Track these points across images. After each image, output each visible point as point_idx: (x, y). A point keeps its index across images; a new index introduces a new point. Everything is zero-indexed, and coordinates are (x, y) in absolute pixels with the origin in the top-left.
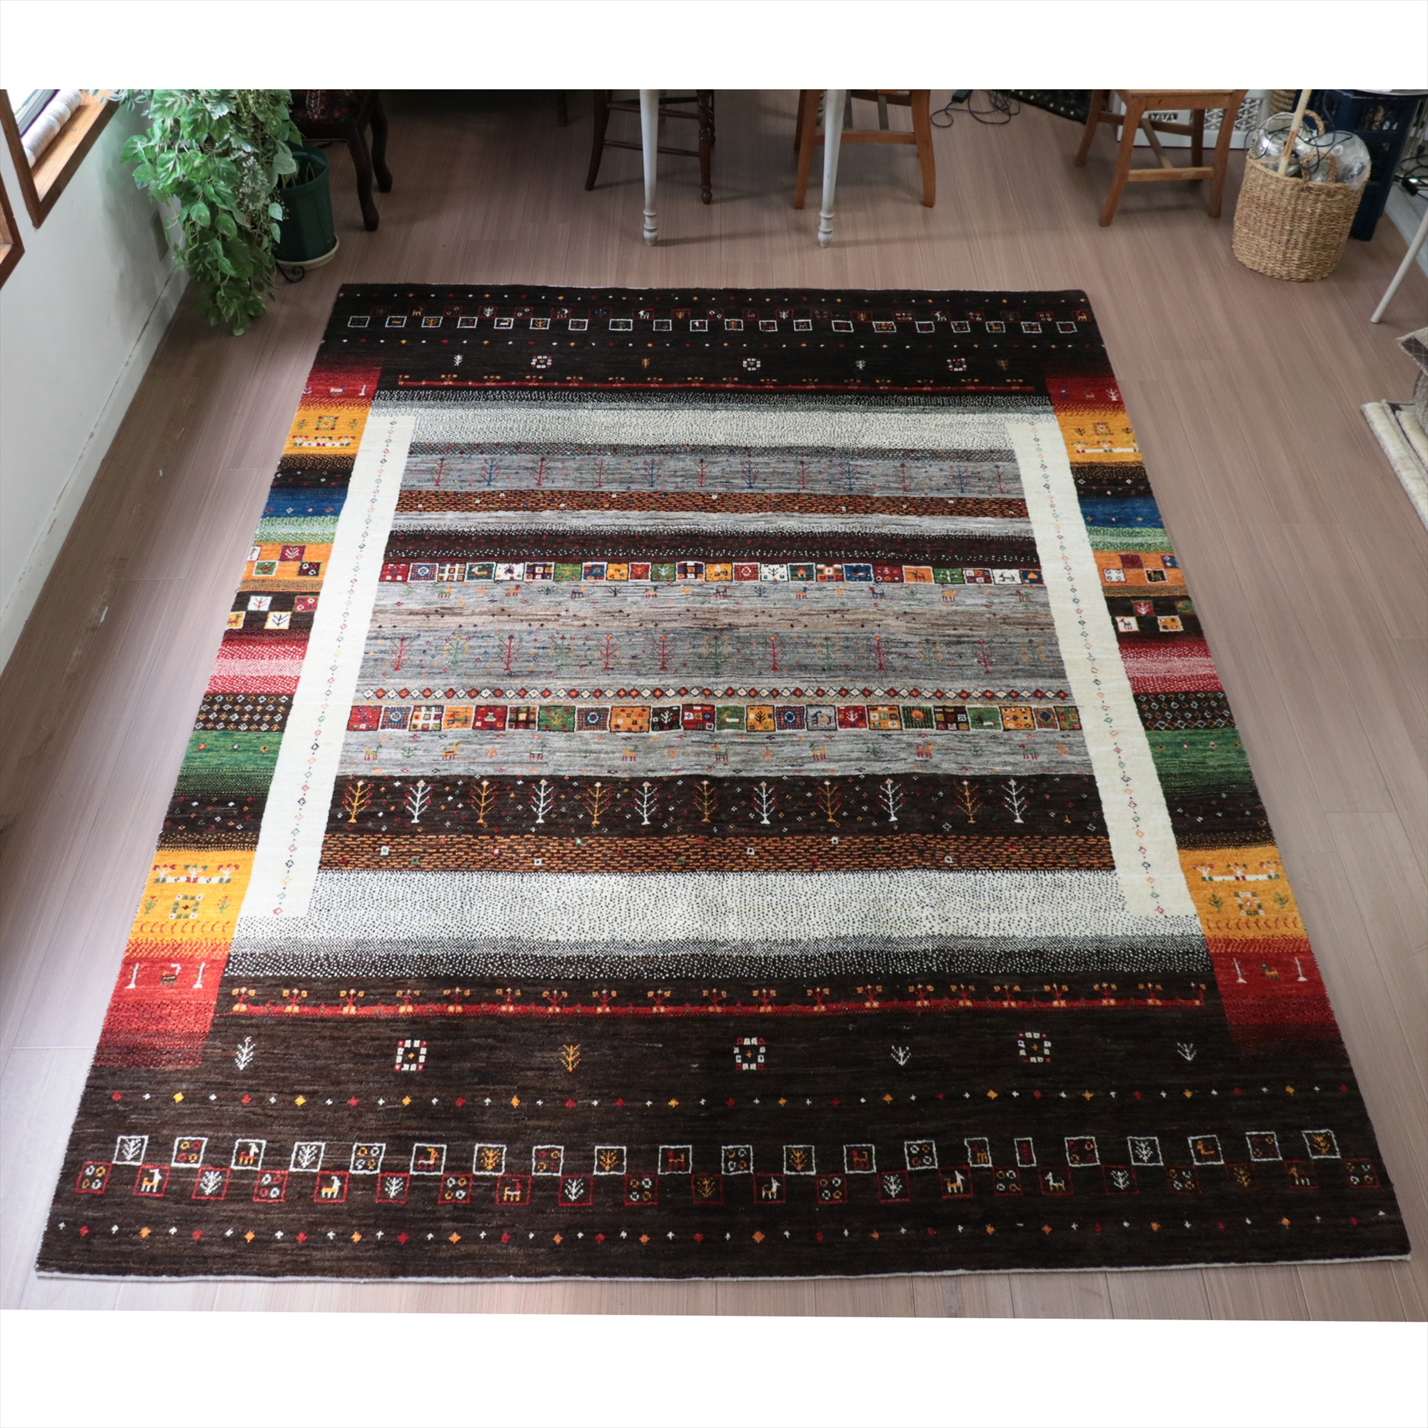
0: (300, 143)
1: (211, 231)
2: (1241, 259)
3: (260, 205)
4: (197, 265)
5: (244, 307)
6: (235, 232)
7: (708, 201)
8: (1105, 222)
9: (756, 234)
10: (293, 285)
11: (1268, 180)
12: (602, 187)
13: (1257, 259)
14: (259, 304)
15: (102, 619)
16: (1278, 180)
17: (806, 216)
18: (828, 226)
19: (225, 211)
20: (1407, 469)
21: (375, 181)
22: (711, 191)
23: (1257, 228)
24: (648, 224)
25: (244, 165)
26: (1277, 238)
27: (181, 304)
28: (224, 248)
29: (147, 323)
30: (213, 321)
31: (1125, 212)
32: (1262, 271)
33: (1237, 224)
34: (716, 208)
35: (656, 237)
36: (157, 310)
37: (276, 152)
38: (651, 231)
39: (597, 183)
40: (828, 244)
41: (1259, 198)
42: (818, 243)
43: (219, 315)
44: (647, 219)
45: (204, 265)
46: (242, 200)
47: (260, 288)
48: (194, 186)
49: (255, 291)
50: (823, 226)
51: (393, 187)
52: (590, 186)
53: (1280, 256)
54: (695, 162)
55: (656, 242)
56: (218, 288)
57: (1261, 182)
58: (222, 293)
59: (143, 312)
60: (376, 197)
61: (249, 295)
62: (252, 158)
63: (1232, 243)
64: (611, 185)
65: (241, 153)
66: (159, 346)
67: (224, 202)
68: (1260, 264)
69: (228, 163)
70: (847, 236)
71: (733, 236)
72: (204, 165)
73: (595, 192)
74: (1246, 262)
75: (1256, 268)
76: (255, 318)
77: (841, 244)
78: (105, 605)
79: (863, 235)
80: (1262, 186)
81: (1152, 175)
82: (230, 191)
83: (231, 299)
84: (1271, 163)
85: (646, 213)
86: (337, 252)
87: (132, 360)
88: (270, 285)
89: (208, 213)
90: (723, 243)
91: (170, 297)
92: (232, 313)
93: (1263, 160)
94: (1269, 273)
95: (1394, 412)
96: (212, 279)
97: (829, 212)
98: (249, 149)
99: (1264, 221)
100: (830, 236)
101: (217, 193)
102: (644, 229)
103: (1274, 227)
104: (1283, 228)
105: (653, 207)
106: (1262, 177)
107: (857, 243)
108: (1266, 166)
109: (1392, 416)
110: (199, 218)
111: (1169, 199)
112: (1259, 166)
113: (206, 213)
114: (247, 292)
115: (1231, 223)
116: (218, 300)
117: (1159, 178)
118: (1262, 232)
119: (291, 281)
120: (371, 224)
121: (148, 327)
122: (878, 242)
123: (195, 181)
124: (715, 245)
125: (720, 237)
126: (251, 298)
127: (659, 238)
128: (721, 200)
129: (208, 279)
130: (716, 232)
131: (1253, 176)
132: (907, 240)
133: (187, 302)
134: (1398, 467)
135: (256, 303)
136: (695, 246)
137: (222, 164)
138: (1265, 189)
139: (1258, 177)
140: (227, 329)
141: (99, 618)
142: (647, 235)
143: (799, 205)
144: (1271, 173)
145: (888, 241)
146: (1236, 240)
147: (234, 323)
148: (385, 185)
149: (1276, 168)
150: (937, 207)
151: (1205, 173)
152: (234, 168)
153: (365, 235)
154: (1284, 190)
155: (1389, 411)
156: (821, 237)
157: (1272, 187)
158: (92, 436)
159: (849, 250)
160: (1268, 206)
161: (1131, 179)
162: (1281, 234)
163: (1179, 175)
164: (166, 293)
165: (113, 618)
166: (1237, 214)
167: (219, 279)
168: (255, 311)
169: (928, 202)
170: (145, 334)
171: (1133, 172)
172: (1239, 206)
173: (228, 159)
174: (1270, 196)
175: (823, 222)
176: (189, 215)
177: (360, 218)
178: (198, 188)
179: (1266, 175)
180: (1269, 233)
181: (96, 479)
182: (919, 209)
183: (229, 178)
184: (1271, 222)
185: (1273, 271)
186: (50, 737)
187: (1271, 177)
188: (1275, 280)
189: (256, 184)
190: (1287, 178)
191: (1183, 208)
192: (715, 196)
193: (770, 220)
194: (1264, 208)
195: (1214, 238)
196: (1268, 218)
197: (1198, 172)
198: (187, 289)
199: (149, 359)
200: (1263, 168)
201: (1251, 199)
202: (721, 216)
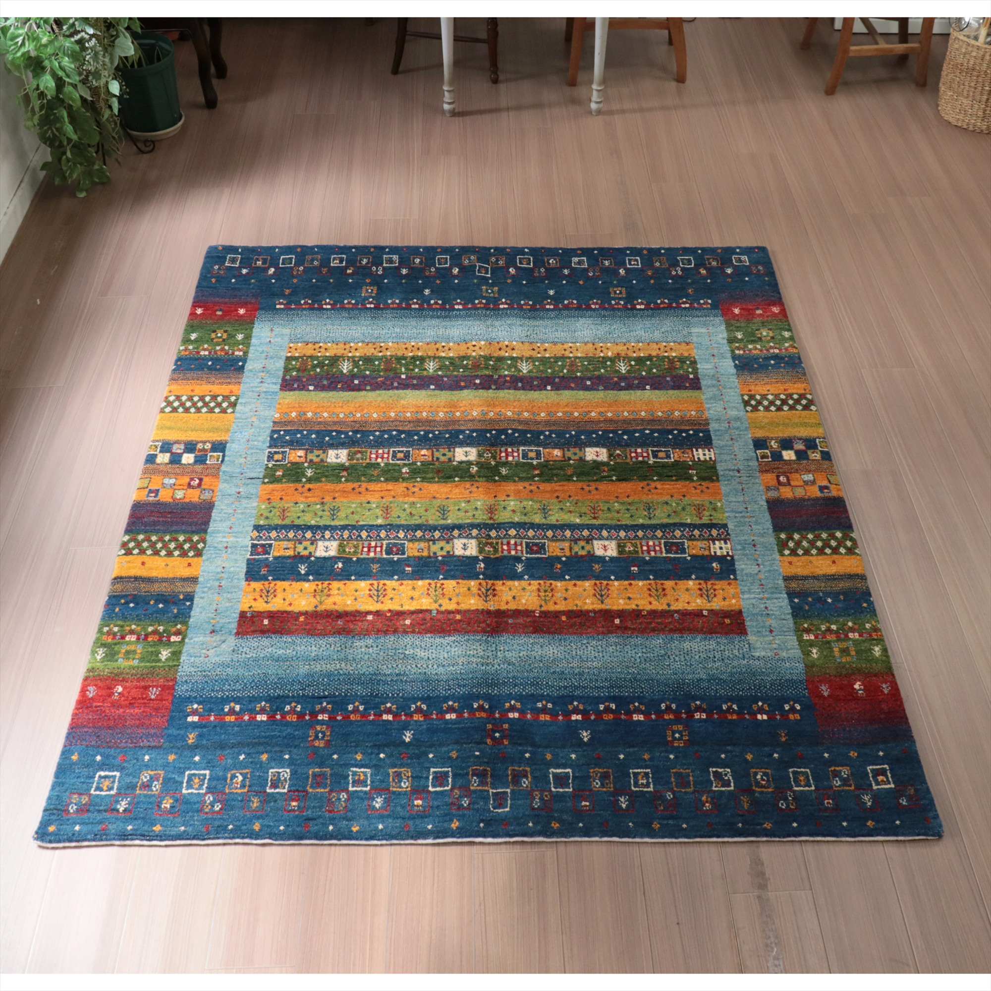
0: (139, 30)
1: (59, 100)
2: (946, 117)
3: (102, 82)
4: (46, 131)
6: (79, 103)
7: (495, 81)
8: (830, 91)
9: (538, 106)
10: (145, 155)
11: (970, 49)
12: (406, 71)
13: (961, 117)
16: (978, 48)
17: (581, 91)
18: (599, 97)
19: (69, 84)
21: (213, 70)
22: (499, 74)
23: (960, 90)
24: (447, 97)
25: (87, 45)
26: (978, 97)
28: (69, 115)
29: (21, 182)
31: (846, 84)
32: (965, 127)
33: (942, 88)
34: (502, 87)
35: (454, 109)
36: (28, 173)
37: (117, 36)
38: (449, 103)
39: (401, 69)
40: (599, 112)
41: (962, 65)
42: (590, 112)
44: (446, 94)
45: (52, 131)
46: (87, 76)
48: (42, 62)
50: (595, 97)
51: (228, 74)
52: (395, 71)
53: (980, 113)
54: (483, 49)
55: (454, 114)
57: (964, 50)
60: (215, 82)
62: (94, 39)
63: (938, 106)
64: (413, 70)
65: (83, 34)
67: (68, 76)
68: (963, 121)
69: (72, 43)
70: (615, 106)
71: (518, 108)
72: (51, 42)
73: (400, 76)
74: (951, 120)
75: (960, 125)
77: (610, 113)
79: (627, 105)
80: (965, 54)
81: (869, 50)
82: (73, 66)
84: (973, 34)
85: (445, 88)
86: (183, 125)
89: (54, 84)
90: (510, 113)
93: (966, 32)
94: (971, 128)
96: (61, 144)
97: (600, 84)
98: (91, 31)
99: (966, 84)
100: (601, 105)
101: (61, 68)
102: (443, 102)
103: (975, 88)
104: (983, 89)
105: (451, 83)
106: (964, 46)
107: (623, 111)
108: (968, 37)
110: (46, 88)
111: (883, 73)
112: (961, 37)
113: (52, 84)
115: (936, 89)
117: (875, 53)
118: (965, 93)
119: (143, 153)
120: (211, 103)
121: (23, 185)
122: (641, 110)
123: (44, 56)
124: (504, 114)
125: (508, 109)
127: (456, 111)
128: (507, 81)
130: (503, 103)
131: (956, 46)
132: (664, 108)
136: (487, 117)
137: (68, 43)
138: (967, 56)
139: (961, 47)
142: (446, 107)
143: (573, 83)
144: (973, 42)
145: (650, 109)
146: (942, 102)
148: (222, 73)
149: (976, 38)
150: (687, 82)
151: (912, 49)
152: (77, 48)
153: (206, 112)
154: (984, 56)
156: (593, 106)
157: (974, 54)
159: (616, 116)
160: (970, 71)
161: (851, 54)
162: (982, 94)
163: (891, 50)
166: (942, 80)
167: (66, 143)
169: (681, 79)
171: (853, 48)
172: (944, 73)
173: (73, 39)
174: (972, 62)
175: (595, 93)
176: (38, 85)
177: (201, 99)
178: (46, 63)
179: (968, 45)
180: (971, 94)
182: (674, 84)
183: (74, 56)
184: (972, 84)
185: (975, 126)
187: (973, 46)
188: (976, 133)
189: (98, 63)
190: (987, 46)
191: (894, 80)
192: (501, 77)
193: (549, 95)
194: (967, 73)
195: (923, 102)
196: (970, 82)
197: (907, 48)
200: (965, 39)
201: (956, 66)
202: (506, 93)
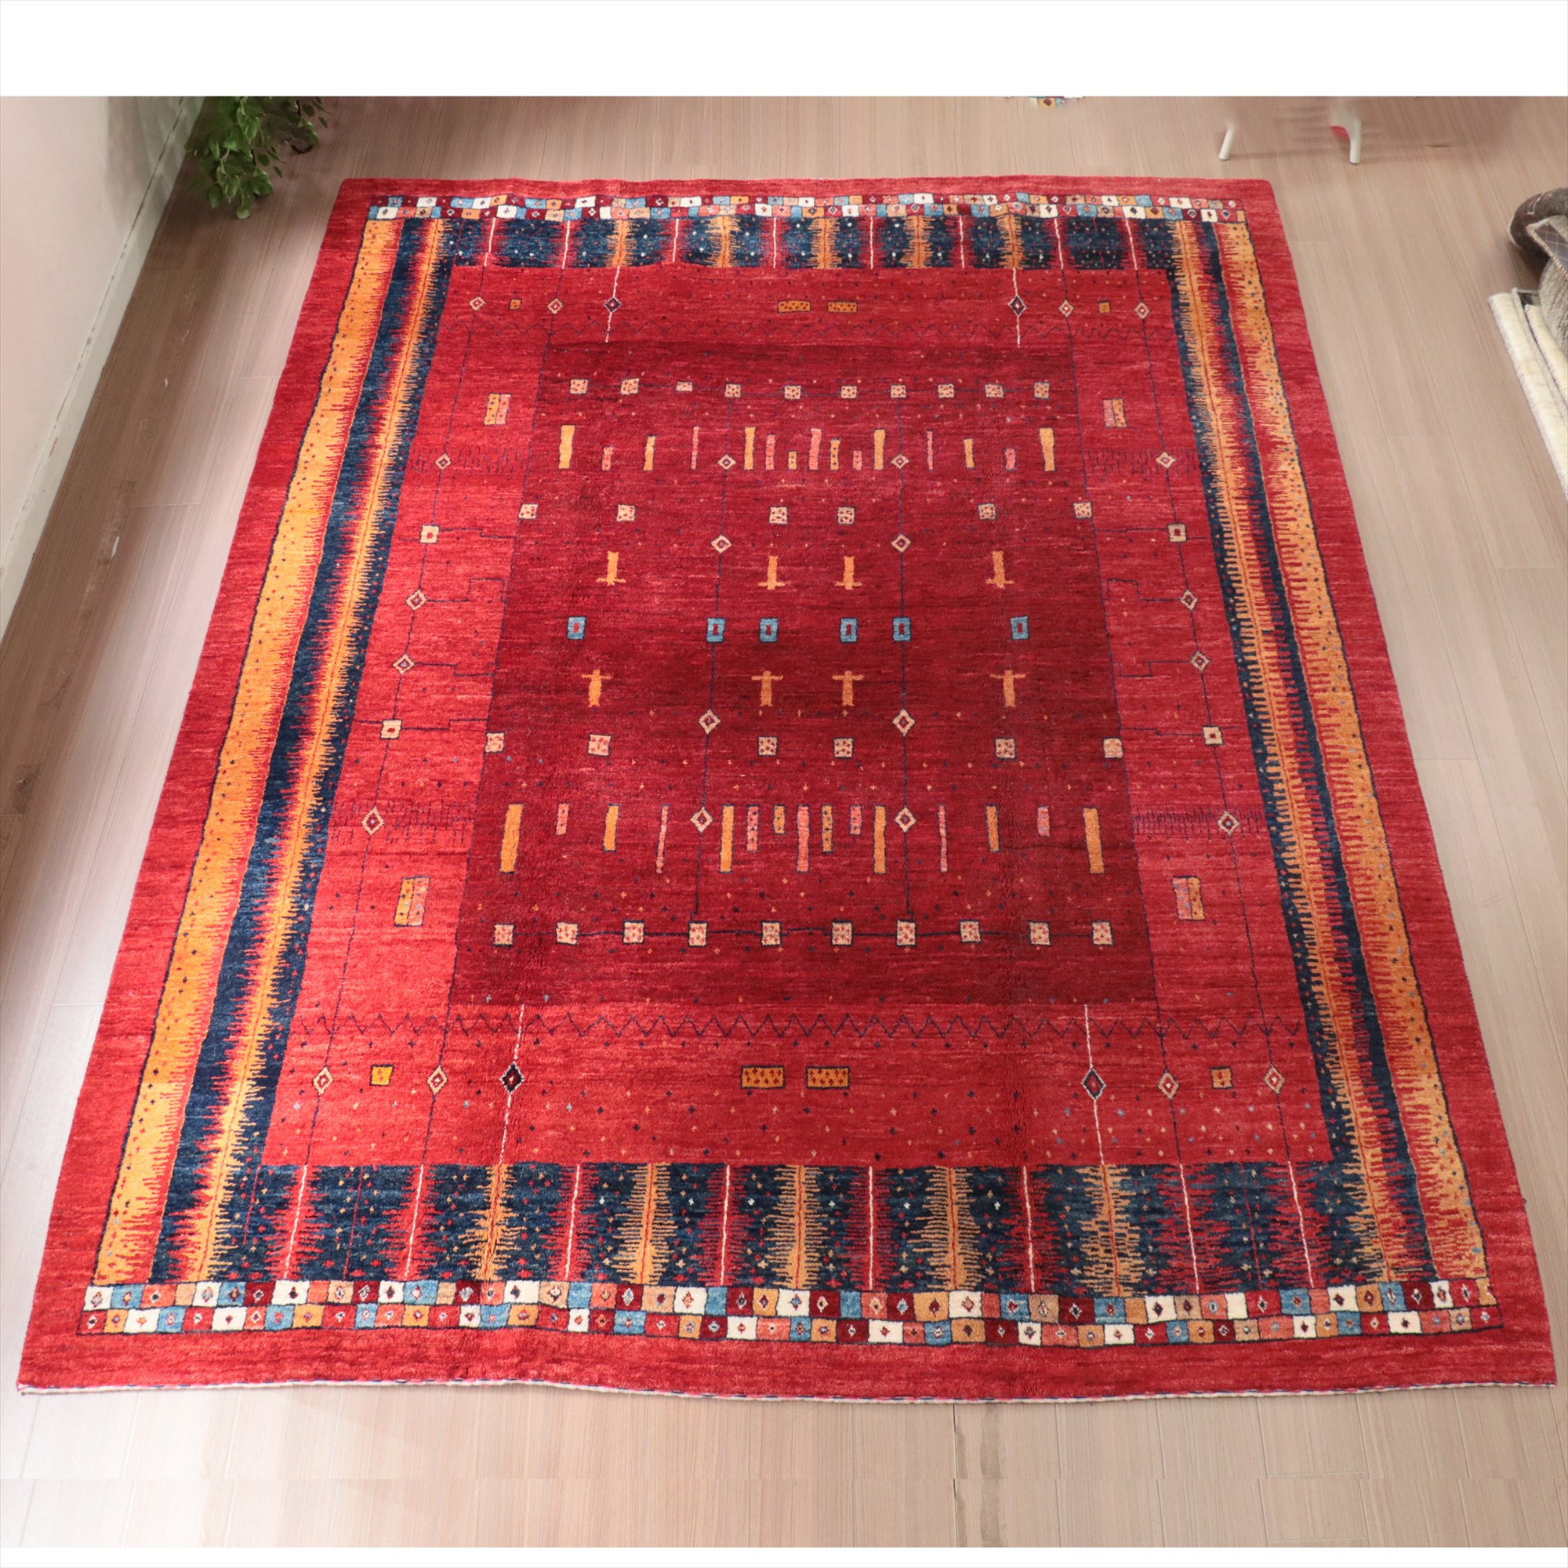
5: (248, 185)
10: (302, 156)
14: (264, 181)
15: (114, 550)
20: (1531, 373)
27: (177, 182)
29: (141, 206)
30: (214, 203)
36: (152, 188)
43: (221, 195)
47: (264, 161)
49: (259, 165)
56: (217, 164)
58: (221, 169)
59: (136, 195)
61: (252, 171)
66: (157, 231)
76: (261, 197)
78: (115, 534)
83: (233, 176)
87: (128, 252)
88: (276, 158)
91: (164, 173)
92: (235, 192)
95: (1523, 304)
96: (210, 153)
109: (1520, 310)
114: (250, 167)
116: (219, 178)
119: (299, 152)
121: (143, 211)
126: (255, 174)
129: (206, 152)
133: (184, 178)
134: (1522, 370)
135: (261, 180)
140: (230, 211)
141: (110, 551)
147: (237, 205)
155: (1519, 304)
158: (89, 341)
164: (160, 169)
165: (126, 550)
167: (218, 153)
168: (261, 189)
170: (140, 219)
181: (97, 391)
186: (68, 681)
198: (184, 163)
199: (147, 247)
